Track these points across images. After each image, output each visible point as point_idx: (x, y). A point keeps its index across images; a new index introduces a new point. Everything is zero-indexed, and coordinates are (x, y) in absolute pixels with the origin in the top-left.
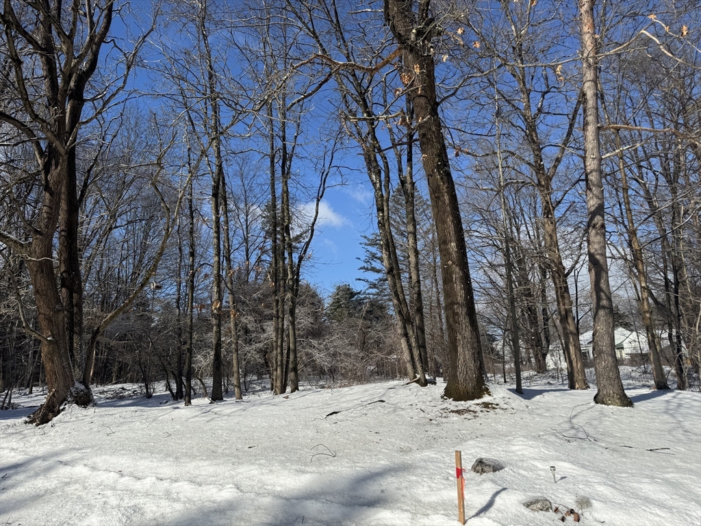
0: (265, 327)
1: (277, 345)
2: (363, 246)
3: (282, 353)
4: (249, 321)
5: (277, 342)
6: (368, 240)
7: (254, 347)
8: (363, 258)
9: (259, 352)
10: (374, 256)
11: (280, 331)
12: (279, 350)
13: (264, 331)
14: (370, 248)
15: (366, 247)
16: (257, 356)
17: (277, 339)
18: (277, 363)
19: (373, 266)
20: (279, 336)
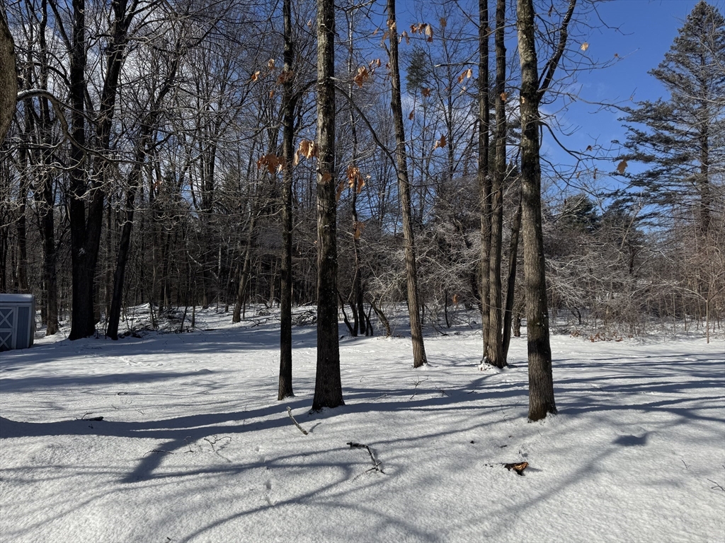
0: (470, 239)
1: (489, 268)
2: (624, 122)
3: (498, 283)
4: (448, 230)
5: (487, 261)
6: (633, 113)
7: (454, 268)
8: (624, 141)
9: (461, 277)
10: (641, 138)
11: (494, 239)
12: (492, 277)
13: (469, 245)
14: (635, 125)
15: (629, 124)
16: (460, 282)
17: (489, 255)
18: (488, 300)
19: (640, 152)
20: (493, 250)
